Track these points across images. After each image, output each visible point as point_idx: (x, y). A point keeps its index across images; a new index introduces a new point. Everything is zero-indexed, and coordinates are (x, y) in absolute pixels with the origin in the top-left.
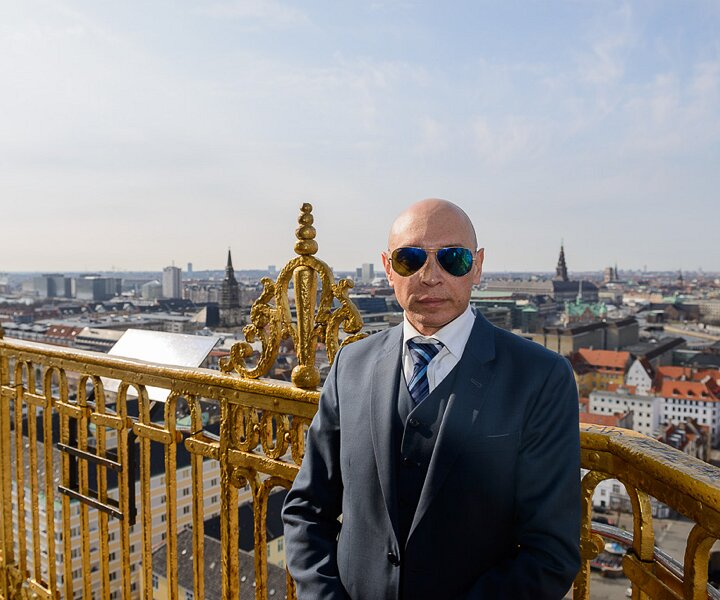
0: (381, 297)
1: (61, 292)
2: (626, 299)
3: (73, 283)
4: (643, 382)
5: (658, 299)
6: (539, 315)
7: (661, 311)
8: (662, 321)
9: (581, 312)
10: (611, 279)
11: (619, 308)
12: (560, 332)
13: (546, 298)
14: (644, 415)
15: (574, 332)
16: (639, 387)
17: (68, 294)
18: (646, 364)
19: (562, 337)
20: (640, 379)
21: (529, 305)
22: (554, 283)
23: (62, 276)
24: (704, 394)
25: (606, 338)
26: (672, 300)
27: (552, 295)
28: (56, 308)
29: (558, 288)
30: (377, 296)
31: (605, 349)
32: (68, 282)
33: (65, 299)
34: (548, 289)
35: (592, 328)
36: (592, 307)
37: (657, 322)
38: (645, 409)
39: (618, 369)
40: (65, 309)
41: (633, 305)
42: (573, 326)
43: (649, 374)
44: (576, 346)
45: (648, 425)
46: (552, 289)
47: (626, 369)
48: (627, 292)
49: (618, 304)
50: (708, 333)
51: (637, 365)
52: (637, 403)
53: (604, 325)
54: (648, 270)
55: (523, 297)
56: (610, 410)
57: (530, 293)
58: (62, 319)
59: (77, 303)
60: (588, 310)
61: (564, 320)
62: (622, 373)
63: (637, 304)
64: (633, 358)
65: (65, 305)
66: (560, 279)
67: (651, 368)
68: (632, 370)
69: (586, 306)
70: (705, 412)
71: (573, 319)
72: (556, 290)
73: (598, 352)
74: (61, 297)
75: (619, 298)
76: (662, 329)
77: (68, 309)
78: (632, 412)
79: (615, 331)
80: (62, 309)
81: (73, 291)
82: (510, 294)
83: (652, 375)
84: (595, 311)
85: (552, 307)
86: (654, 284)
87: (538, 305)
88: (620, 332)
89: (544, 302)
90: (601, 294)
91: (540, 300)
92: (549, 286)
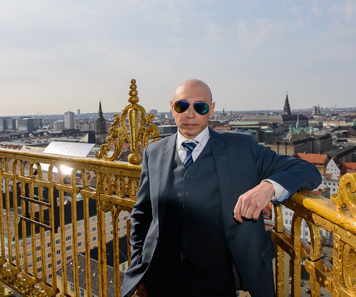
1: (10, 127)
2: (325, 124)
3: (17, 121)
4: (335, 172)
5: (343, 124)
6: (274, 134)
7: (346, 131)
8: (346, 137)
9: (298, 132)
10: (316, 113)
11: (320, 129)
12: (286, 144)
13: (278, 125)
15: (295, 143)
16: (333, 175)
17: (14, 128)
18: (336, 161)
19: (288, 146)
20: (334, 170)
21: (268, 129)
22: (283, 116)
23: (11, 118)
25: (313, 147)
26: (352, 124)
27: (282, 123)
28: (8, 136)
29: (285, 118)
31: (313, 153)
32: (14, 121)
33: (13, 131)
34: (279, 119)
35: (305, 141)
36: (305, 129)
37: (343, 137)
38: (336, 187)
39: (320, 164)
40: (13, 136)
41: (329, 127)
42: (294, 140)
43: (338, 167)
44: (296, 152)
46: (282, 119)
47: (325, 164)
48: (325, 120)
49: (320, 127)
51: (332, 161)
52: (332, 183)
53: (312, 139)
54: (337, 108)
55: (265, 124)
57: (269, 122)
58: (11, 141)
59: (19, 133)
60: (302, 131)
61: (289, 137)
62: (323, 166)
63: (331, 127)
64: (329, 158)
65: (13, 134)
66: (286, 113)
67: (340, 163)
68: (329, 164)
69: (302, 128)
71: (294, 136)
72: (284, 120)
73: (309, 154)
74: (11, 129)
75: (321, 124)
76: (346, 141)
77: (14, 136)
78: (329, 189)
79: (318, 143)
80: (11, 136)
81: (17, 126)
82: (257, 123)
83: (340, 167)
84: (307, 132)
85: (282, 130)
86: (341, 115)
87: (274, 129)
88: (322, 143)
89: (277, 127)
90: (310, 122)
91: (274, 126)
92: (280, 118)
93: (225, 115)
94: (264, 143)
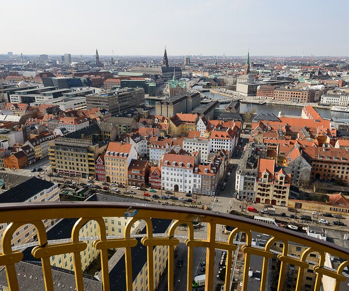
0: (78, 77)
2: (194, 75)
5: (206, 75)
7: (209, 82)
8: (209, 87)
9: (175, 86)
10: (187, 63)
11: (190, 80)
13: (159, 76)
14: (205, 149)
16: (201, 130)
18: (204, 119)
19: (169, 106)
20: (202, 127)
21: (151, 82)
22: (162, 68)
24: (227, 137)
26: (213, 76)
27: (161, 74)
29: (164, 70)
30: (76, 77)
34: (158, 70)
35: (181, 100)
36: (180, 83)
37: (206, 88)
38: (205, 147)
39: (193, 122)
42: (173, 99)
43: (205, 124)
44: (175, 112)
45: (206, 153)
46: (161, 71)
47: (196, 122)
48: (194, 71)
49: (190, 77)
50: (227, 93)
51: (201, 120)
52: (202, 144)
53: (186, 97)
55: (148, 76)
56: (191, 148)
57: (151, 74)
62: (194, 124)
63: (198, 77)
64: (199, 118)
66: (165, 66)
67: (206, 121)
68: (199, 123)
69: (177, 82)
70: (227, 144)
71: (172, 90)
72: (163, 72)
73: (184, 114)
75: (191, 74)
76: (209, 91)
78: (200, 151)
79: (190, 100)
82: (142, 74)
84: (181, 86)
85: (160, 80)
86: (205, 65)
87: (156, 81)
88: (193, 101)
89: (158, 78)
90: (183, 73)
91: (156, 77)
92: (160, 69)
93: (114, 64)
94: (148, 95)
